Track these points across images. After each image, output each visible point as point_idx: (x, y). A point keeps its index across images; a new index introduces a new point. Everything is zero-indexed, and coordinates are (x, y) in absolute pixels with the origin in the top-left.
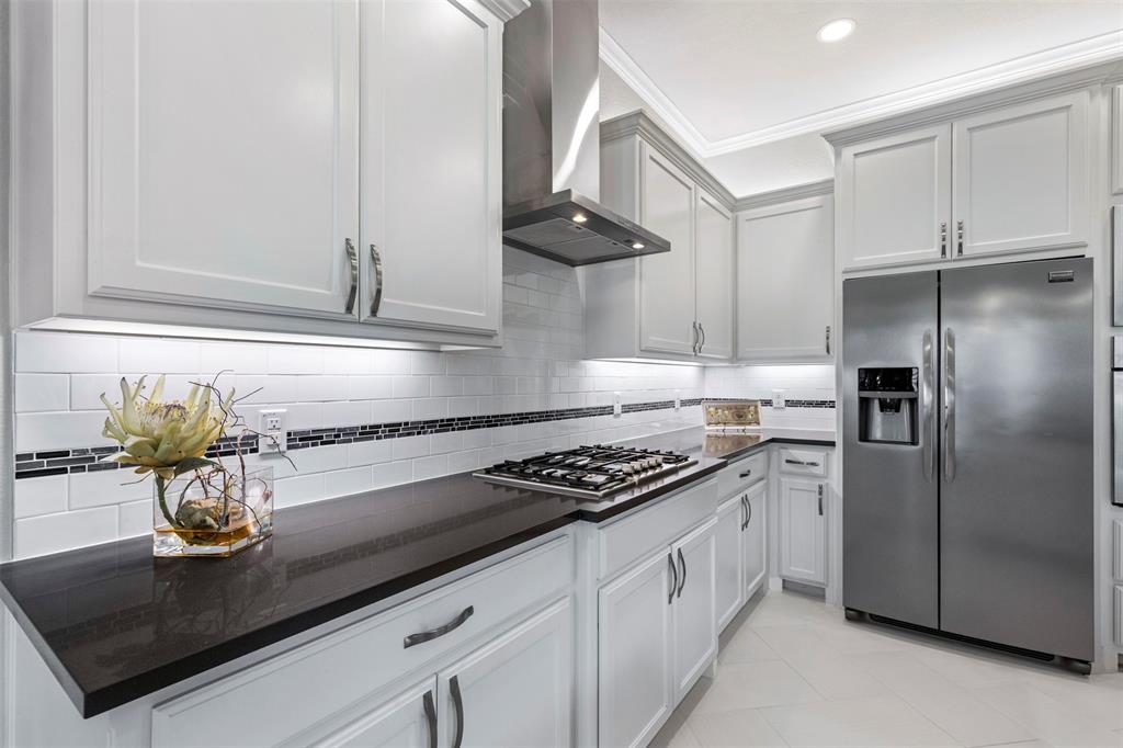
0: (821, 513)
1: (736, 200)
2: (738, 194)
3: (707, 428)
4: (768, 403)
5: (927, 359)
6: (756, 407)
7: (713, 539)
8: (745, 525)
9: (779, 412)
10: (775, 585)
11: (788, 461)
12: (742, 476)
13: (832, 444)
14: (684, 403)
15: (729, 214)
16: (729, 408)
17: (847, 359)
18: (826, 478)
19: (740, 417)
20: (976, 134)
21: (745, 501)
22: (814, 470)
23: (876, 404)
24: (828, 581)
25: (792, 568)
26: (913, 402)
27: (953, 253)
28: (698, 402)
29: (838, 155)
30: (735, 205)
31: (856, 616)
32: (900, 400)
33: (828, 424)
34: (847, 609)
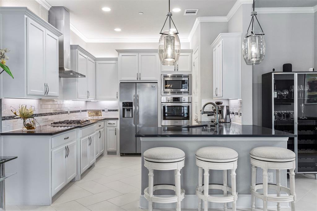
0: (116, 135)
1: (96, 58)
2: (96, 57)
3: (89, 117)
4: (103, 111)
5: (134, 100)
6: (101, 112)
7: (95, 137)
8: (100, 137)
9: (106, 113)
10: (106, 153)
11: (109, 124)
12: (99, 126)
13: (118, 119)
14: (82, 111)
15: (94, 61)
16: (94, 112)
17: (120, 100)
18: (117, 127)
19: (97, 114)
20: (143, 57)
21: (100, 132)
22: (114, 125)
23: (126, 110)
24: (117, 149)
25: (110, 149)
26: (132, 109)
27: (139, 79)
28: (86, 111)
29: (119, 55)
30: (96, 59)
31: (122, 155)
32: (130, 109)
33: (117, 115)
34: (121, 153)
